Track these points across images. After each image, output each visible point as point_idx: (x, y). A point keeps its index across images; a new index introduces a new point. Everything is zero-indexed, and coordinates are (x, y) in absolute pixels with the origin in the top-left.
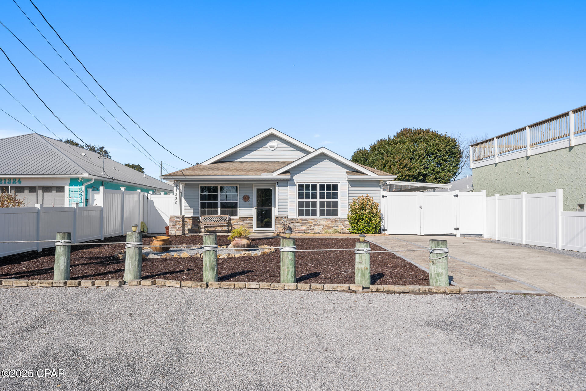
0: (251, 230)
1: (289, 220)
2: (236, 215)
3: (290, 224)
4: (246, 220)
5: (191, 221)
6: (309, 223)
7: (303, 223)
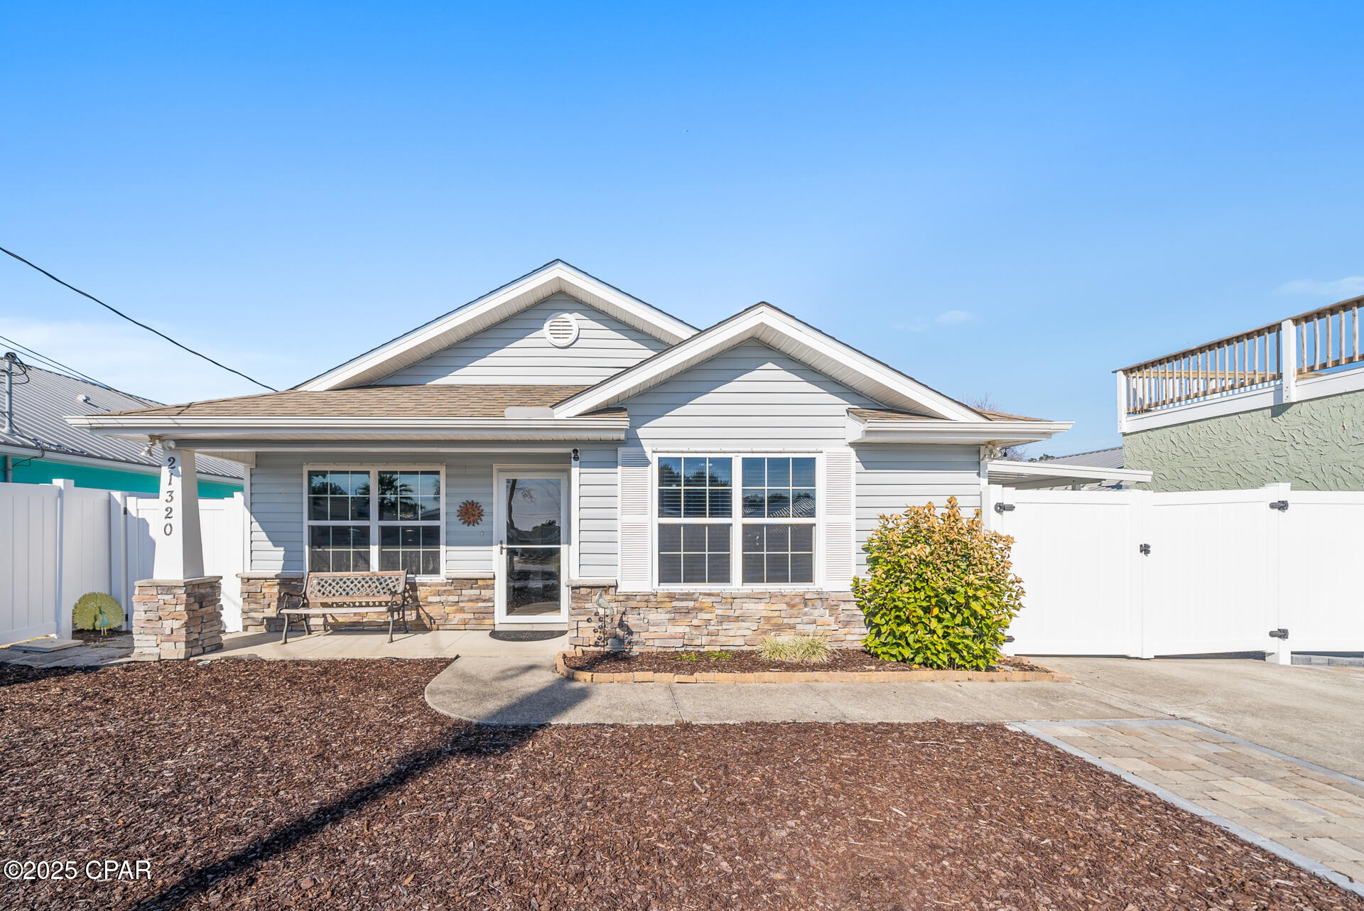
0: (487, 622)
1: (621, 598)
2: (436, 571)
3: (624, 613)
4: (472, 588)
5: (276, 589)
6: (701, 610)
7: (676, 611)
